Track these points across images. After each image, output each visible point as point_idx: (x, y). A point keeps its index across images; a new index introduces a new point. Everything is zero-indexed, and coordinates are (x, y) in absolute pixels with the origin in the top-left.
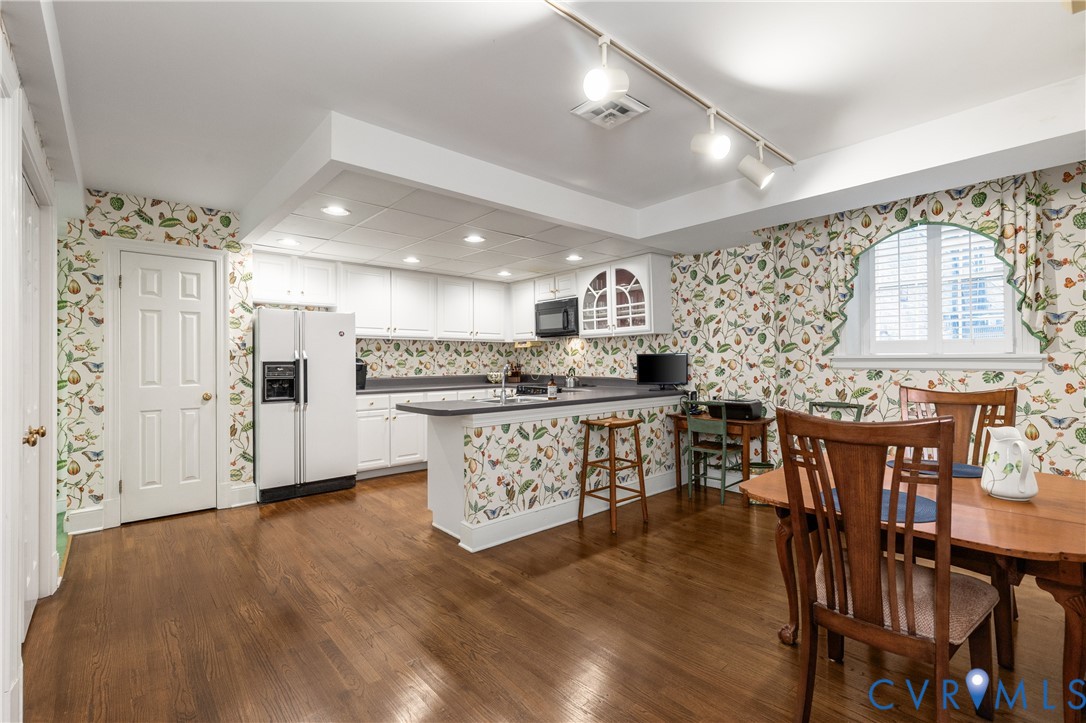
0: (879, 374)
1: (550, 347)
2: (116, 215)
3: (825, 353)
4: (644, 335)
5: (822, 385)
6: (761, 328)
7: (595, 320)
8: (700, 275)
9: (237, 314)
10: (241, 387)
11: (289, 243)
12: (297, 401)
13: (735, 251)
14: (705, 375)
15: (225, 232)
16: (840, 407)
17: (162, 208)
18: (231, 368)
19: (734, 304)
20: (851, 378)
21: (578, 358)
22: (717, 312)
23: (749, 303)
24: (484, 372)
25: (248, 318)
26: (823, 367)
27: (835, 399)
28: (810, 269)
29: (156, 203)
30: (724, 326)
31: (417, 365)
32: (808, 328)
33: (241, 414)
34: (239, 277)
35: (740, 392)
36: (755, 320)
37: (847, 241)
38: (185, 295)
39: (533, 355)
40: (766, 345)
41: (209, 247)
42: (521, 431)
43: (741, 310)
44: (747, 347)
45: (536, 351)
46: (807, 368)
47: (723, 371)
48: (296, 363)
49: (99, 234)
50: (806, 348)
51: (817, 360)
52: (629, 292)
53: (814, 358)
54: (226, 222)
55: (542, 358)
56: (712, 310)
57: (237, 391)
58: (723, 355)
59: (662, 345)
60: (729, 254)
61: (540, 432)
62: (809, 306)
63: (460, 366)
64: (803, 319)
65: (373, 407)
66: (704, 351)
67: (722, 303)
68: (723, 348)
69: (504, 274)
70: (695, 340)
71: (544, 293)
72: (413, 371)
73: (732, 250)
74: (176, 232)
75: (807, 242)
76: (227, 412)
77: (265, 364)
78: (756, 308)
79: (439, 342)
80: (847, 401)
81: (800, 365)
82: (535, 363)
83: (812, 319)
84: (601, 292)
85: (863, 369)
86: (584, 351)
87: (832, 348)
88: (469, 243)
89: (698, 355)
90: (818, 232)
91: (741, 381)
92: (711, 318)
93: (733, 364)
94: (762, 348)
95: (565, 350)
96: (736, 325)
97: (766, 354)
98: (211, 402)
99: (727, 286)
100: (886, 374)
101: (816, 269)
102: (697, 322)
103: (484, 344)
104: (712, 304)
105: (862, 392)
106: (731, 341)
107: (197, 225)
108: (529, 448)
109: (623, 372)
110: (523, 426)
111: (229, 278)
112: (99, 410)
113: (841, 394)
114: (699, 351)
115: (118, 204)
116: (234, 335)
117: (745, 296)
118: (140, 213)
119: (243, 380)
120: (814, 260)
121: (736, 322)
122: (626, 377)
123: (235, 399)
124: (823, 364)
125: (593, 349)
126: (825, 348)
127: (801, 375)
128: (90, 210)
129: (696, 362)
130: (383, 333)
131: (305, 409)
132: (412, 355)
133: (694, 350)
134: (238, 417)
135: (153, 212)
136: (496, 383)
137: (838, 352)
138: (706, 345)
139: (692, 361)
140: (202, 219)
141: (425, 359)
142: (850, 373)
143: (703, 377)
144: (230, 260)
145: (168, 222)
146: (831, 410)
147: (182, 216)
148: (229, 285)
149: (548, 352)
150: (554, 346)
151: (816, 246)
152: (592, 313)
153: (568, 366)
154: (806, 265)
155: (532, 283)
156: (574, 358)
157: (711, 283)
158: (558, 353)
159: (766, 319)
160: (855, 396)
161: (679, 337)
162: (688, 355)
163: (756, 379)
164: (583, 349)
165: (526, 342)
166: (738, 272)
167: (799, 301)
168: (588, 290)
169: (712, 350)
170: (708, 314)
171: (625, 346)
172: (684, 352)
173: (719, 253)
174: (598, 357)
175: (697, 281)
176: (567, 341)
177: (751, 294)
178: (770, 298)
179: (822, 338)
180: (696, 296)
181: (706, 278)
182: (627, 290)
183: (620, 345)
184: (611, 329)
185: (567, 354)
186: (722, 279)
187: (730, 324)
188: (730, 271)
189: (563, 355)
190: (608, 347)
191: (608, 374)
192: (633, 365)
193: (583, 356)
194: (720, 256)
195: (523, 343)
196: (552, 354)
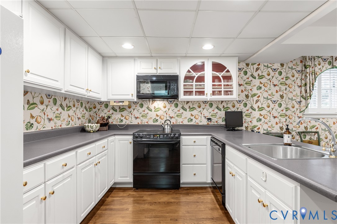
0: (318, 120)
1: (133, 106)
3: (301, 112)
4: (214, 101)
6: (279, 101)
7: (194, 90)
8: (249, 74)
13: (268, 65)
14: (251, 122)
16: (306, 133)
19: (266, 89)
20: (310, 122)
21: (159, 113)
22: (258, 92)
23: (274, 89)
27: (304, 130)
28: (295, 78)
30: (261, 99)
31: (28, 118)
32: (294, 102)
35: (269, 129)
36: (277, 97)
37: (313, 69)
39: (115, 111)
40: (282, 108)
43: (270, 92)
44: (272, 109)
47: (260, 120)
50: (293, 110)
51: (297, 115)
52: (222, 76)
53: (296, 114)
56: (255, 91)
58: (261, 112)
59: (226, 106)
60: (264, 66)
62: (294, 93)
63: (64, 119)
64: (292, 98)
66: (250, 110)
67: (260, 88)
68: (261, 109)
70: (245, 105)
71: (145, 69)
73: (266, 65)
75: (294, 67)
78: (277, 92)
80: (308, 130)
81: (291, 117)
82: (117, 116)
83: (295, 98)
84: (199, 74)
85: (313, 118)
86: (166, 109)
87: (304, 111)
89: (247, 112)
90: (298, 64)
91: (270, 124)
92: (255, 95)
93: (266, 117)
94: (280, 109)
95: (148, 108)
96: (267, 99)
97: (282, 112)
99: (263, 81)
101: (297, 78)
102: (247, 96)
104: (255, 88)
105: (313, 127)
106: (265, 106)
109: (197, 121)
113: (306, 128)
114: (248, 110)
117: (272, 86)
120: (296, 75)
121: (267, 97)
122: (200, 124)
124: (300, 116)
125: (174, 108)
126: (301, 110)
127: (291, 121)
129: (246, 115)
133: (244, 110)
137: (306, 113)
138: (252, 107)
139: (244, 115)
141: (35, 112)
142: (309, 120)
143: (249, 123)
146: (303, 134)
149: (132, 109)
150: (138, 105)
151: (297, 69)
152: (192, 85)
153: (151, 118)
154: (293, 76)
155: (132, 61)
156: (157, 113)
157: (255, 78)
158: (141, 110)
159: (282, 97)
160: (311, 128)
161: (236, 103)
162: (242, 112)
163: (277, 123)
164: (165, 107)
165: (123, 102)
166: (269, 75)
167: (291, 91)
168: (189, 71)
169: (255, 110)
170: (253, 93)
171: (199, 107)
172: (239, 110)
173: (259, 65)
174: (178, 112)
175: (247, 76)
176: (151, 102)
177: (275, 85)
178: (283, 88)
179: (300, 106)
180: (246, 83)
181: (252, 76)
182: (220, 75)
183: (196, 106)
184: (208, 96)
185: (151, 110)
186: (261, 77)
187: (264, 98)
188: (265, 74)
189: (147, 111)
190: (186, 107)
191: (186, 122)
192: (205, 117)
193: (165, 112)
194: (260, 66)
195: (121, 102)
196: (135, 110)
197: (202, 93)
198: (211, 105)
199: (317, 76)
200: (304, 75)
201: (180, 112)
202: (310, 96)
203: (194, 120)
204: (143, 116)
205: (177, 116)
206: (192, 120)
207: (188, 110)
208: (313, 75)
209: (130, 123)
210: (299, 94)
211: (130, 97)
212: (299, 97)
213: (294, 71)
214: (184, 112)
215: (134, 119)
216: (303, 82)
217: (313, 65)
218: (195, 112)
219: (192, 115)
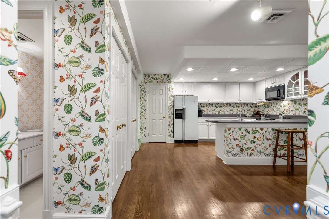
1: (273, 104)
2: (148, 79)
7: (293, 92)
9: (170, 98)
10: (171, 115)
11: (182, 79)
12: (183, 119)
15: (168, 79)
17: (156, 76)
18: (169, 111)
21: (286, 108)
24: (243, 113)
25: (173, 98)
29: (155, 75)
31: (219, 111)
33: (171, 121)
34: (170, 89)
38: (160, 94)
39: (266, 107)
41: (165, 83)
42: (246, 130)
45: (266, 106)
48: (183, 109)
49: (146, 83)
54: (168, 76)
55: (269, 108)
57: (170, 116)
61: (255, 132)
63: (235, 111)
65: (203, 122)
69: (251, 79)
71: (269, 84)
72: (218, 112)
74: (159, 80)
76: (168, 120)
77: (176, 109)
79: (227, 104)
82: (266, 110)
84: (296, 81)
86: (290, 105)
88: (232, 71)
98: (165, 118)
103: (244, 104)
107: (162, 78)
108: (251, 136)
110: (247, 129)
111: (168, 90)
112: (146, 119)
115: (149, 76)
116: (170, 103)
118: (152, 78)
119: (171, 113)
123: (170, 118)
125: (294, 104)
128: (144, 78)
130: (207, 101)
131: (185, 121)
132: (217, 108)
134: (170, 122)
135: (154, 77)
136: (249, 117)
140: (163, 77)
141: (222, 109)
144: (169, 85)
145: (157, 79)
147: (159, 77)
148: (169, 91)
150: (275, 104)
156: (284, 108)
158: (277, 106)
164: (289, 104)
168: (290, 81)
176: (281, 101)
184: (301, 96)
185: (281, 107)
189: (279, 107)
193: (289, 107)
195: (260, 103)
196: (274, 107)
197: (298, 94)
201: (298, 107)
204: (277, 110)
205: (296, 110)
206: (305, 112)
207: (303, 105)
209: (271, 114)
214: (300, 107)
215: (273, 112)
218: (307, 107)
219: (305, 109)
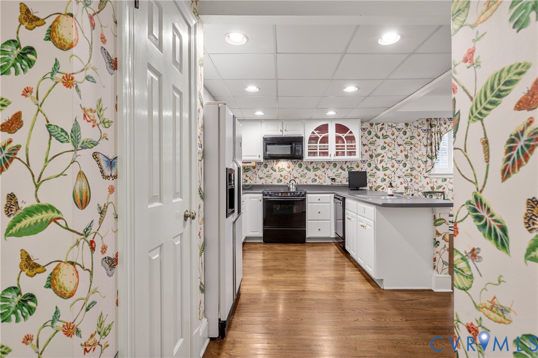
0: (446, 180)
3: (427, 172)
4: (338, 162)
5: (425, 185)
6: (404, 161)
7: (318, 151)
8: (373, 134)
13: (392, 125)
14: (375, 182)
16: (432, 193)
19: (391, 149)
20: (436, 182)
21: (283, 173)
22: (383, 152)
23: (398, 149)
26: (426, 177)
27: (430, 190)
28: (420, 137)
30: (386, 159)
32: (420, 161)
35: (394, 189)
36: (401, 157)
37: (439, 128)
40: (406, 168)
43: (394, 152)
44: (397, 169)
46: (419, 178)
47: (385, 180)
50: (419, 169)
52: (345, 137)
53: (422, 174)
56: (379, 151)
58: (385, 172)
59: (349, 167)
60: (389, 126)
62: (420, 153)
66: (375, 170)
67: (385, 148)
68: (385, 169)
70: (370, 165)
73: (390, 124)
75: (420, 126)
78: (401, 151)
80: (435, 191)
81: (417, 177)
83: (421, 158)
84: (323, 135)
85: (440, 178)
86: (290, 169)
87: (430, 170)
89: (371, 172)
90: (424, 123)
92: (379, 155)
93: (390, 177)
94: (404, 169)
95: (272, 168)
96: (392, 159)
97: (406, 172)
99: (387, 140)
100: (448, 180)
101: (423, 138)
102: (371, 156)
104: (379, 148)
105: (440, 187)
113: (432, 188)
114: (372, 170)
117: (396, 146)
120: (422, 134)
121: (392, 157)
125: (298, 168)
126: (427, 170)
127: (417, 181)
129: (370, 175)
133: (368, 170)
137: (432, 172)
138: (376, 167)
139: (368, 175)
142: (436, 180)
143: (374, 183)
146: (429, 194)
149: (256, 169)
150: (262, 166)
151: (423, 128)
152: (316, 146)
153: (275, 178)
154: (419, 136)
155: (259, 123)
156: (281, 173)
157: (379, 138)
158: (265, 170)
159: (406, 156)
160: (438, 188)
161: (360, 163)
162: (366, 172)
163: (401, 183)
164: (289, 168)
165: (251, 163)
166: (393, 135)
167: (416, 150)
168: (313, 133)
169: (379, 170)
170: (377, 153)
171: (323, 167)
172: (363, 170)
173: (383, 124)
174: (302, 173)
175: (371, 136)
176: (275, 163)
177: (399, 145)
178: (408, 147)
179: (426, 166)
180: (370, 143)
181: (376, 135)
182: (343, 136)
183: (320, 166)
184: (332, 157)
185: (275, 171)
186: (385, 137)
187: (389, 158)
188: (389, 134)
189: (271, 171)
190: (310, 167)
191: (310, 183)
192: (329, 177)
193: (289, 172)
194: (384, 126)
195: (248, 163)
196: (260, 171)
197: (326, 154)
198: (335, 165)
199: (442, 135)
200: (430, 134)
201: (304, 172)
202: (436, 155)
203: (318, 180)
204: (267, 176)
205: (301, 176)
206: (316, 180)
207: (312, 170)
208: (439, 135)
209: (254, 184)
210: (425, 154)
211: (257, 158)
212: (425, 157)
213: (420, 130)
214: (308, 172)
215: (258, 179)
216: (429, 142)
217: (438, 124)
218: (319, 173)
219: (316, 175)
